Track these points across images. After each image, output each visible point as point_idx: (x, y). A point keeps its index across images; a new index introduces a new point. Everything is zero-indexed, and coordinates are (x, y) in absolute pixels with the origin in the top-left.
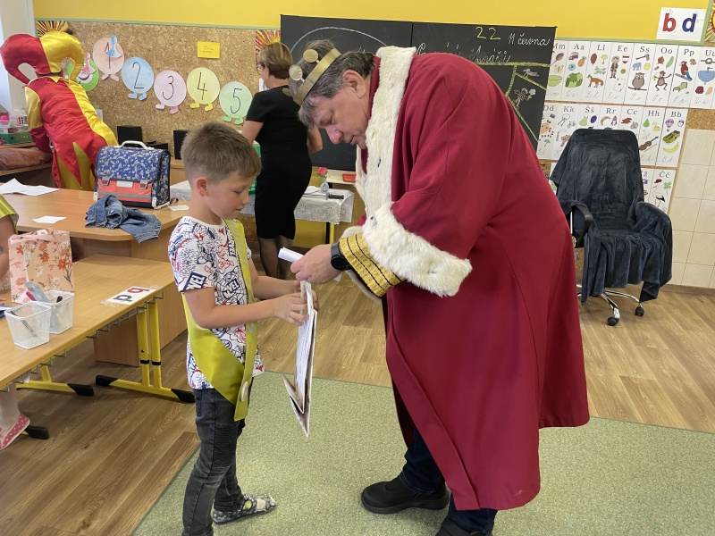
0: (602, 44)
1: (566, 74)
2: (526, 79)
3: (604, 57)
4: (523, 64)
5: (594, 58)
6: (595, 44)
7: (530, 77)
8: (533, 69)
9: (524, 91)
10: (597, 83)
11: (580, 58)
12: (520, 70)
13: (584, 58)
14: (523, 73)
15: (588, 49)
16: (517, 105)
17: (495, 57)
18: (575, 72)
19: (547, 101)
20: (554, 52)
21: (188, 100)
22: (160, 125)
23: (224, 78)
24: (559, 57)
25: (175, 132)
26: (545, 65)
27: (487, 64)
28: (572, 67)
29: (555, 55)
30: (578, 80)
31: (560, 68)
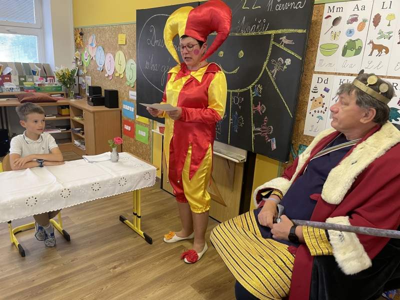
0: (387, 1)
1: (343, 41)
2: (282, 47)
3: (391, 16)
4: (280, 31)
5: (377, 20)
6: (379, 2)
7: (286, 45)
8: (289, 36)
9: (280, 61)
11: (360, 20)
13: (365, 21)
14: (279, 42)
15: (369, 9)
16: (274, 76)
17: (256, 26)
18: (353, 38)
19: (321, 73)
20: (330, 16)
21: (115, 71)
22: (107, 86)
23: (128, 57)
24: (336, 21)
25: (105, 90)
26: (300, 31)
27: (250, 34)
28: (350, 32)
29: (332, 20)
30: (357, 48)
31: (338, 34)
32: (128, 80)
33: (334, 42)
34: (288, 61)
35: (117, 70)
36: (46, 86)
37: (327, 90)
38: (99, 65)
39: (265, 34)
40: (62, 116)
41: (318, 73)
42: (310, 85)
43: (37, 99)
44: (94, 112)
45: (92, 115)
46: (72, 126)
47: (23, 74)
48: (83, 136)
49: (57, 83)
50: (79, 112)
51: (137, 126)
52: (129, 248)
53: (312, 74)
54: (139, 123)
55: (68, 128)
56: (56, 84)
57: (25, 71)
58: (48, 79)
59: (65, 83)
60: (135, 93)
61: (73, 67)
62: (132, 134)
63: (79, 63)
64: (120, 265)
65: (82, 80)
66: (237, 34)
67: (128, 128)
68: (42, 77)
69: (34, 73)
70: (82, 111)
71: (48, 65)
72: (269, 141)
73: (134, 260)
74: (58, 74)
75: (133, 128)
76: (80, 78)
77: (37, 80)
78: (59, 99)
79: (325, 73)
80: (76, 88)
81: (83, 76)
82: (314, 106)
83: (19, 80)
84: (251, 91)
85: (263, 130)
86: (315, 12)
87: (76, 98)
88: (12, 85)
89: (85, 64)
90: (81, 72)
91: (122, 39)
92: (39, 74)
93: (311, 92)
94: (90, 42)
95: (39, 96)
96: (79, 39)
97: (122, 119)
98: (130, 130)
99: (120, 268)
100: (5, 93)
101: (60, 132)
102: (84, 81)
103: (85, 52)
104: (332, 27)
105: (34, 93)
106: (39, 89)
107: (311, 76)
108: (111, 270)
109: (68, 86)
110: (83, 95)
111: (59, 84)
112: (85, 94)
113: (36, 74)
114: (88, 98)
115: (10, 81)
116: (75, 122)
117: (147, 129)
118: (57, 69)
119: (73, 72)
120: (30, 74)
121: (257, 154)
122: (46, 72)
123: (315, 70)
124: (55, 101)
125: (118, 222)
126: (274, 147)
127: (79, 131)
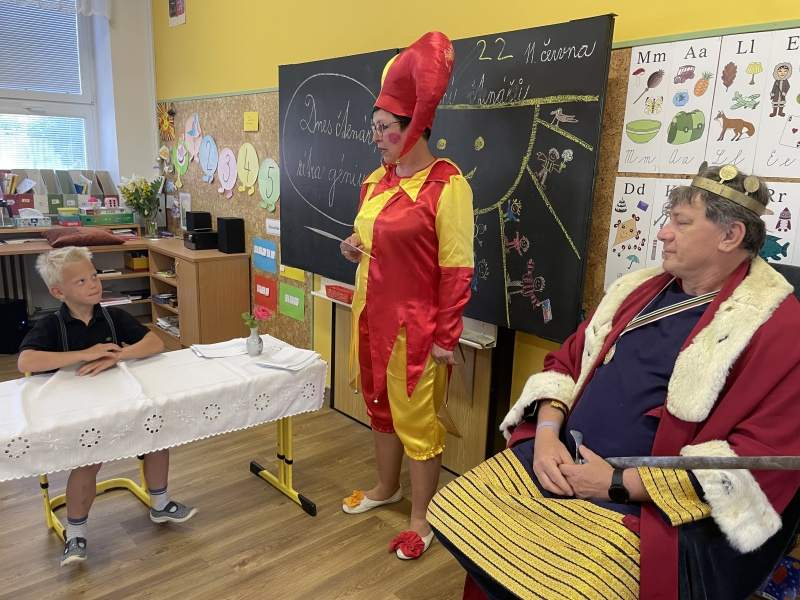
0: (747, 38)
1: (667, 115)
2: (555, 128)
3: (756, 67)
4: (550, 100)
5: (729, 74)
6: (731, 41)
7: (562, 125)
8: (567, 108)
9: (553, 155)
10: (738, 131)
11: (698, 76)
12: (546, 111)
13: (707, 77)
14: (551, 119)
15: (714, 55)
16: (542, 183)
17: (506, 92)
18: (687, 108)
19: (631, 175)
20: (642, 70)
21: (238, 182)
22: (221, 210)
23: (262, 154)
24: (654, 79)
25: (218, 219)
26: (588, 98)
27: (494, 106)
28: (681, 98)
29: (645, 77)
30: (695, 127)
31: (657, 102)
32: (264, 197)
33: (653, 117)
34: (568, 155)
35: (242, 179)
36: (102, 213)
37: (643, 206)
38: (206, 171)
39: (523, 103)
40: (133, 271)
41: (626, 174)
42: (611, 198)
43: (85, 239)
44: (197, 262)
45: (193, 267)
46: (153, 289)
47: (56, 191)
48: (176, 310)
49: (123, 207)
50: (168, 262)
51: (282, 286)
52: (270, 524)
53: (614, 177)
54: (286, 280)
55: (146, 293)
56: (122, 210)
57: (62, 185)
58: (107, 199)
59: (139, 208)
60: (277, 223)
61: (154, 176)
62: (272, 301)
63: (166, 168)
64: (253, 558)
65: (172, 201)
66: (470, 107)
67: (263, 291)
68: (94, 197)
69: (79, 189)
70: (172, 260)
71: (107, 173)
72: (538, 305)
73: (282, 547)
74: (125, 191)
75: (274, 291)
76: (168, 196)
77: (85, 203)
78: (128, 239)
79: (638, 175)
80: (161, 216)
81: (175, 193)
82: (621, 237)
83: (50, 203)
84: (501, 212)
85: (526, 284)
86: (614, 63)
87: (160, 236)
88: (35, 213)
89: (178, 170)
90: (171, 186)
91: (250, 120)
92: (89, 191)
93: (613, 210)
94: (188, 128)
95: (89, 234)
96: (166, 123)
97: (253, 275)
98: (267, 294)
99: (255, 564)
100: (22, 229)
101: (130, 302)
102: (176, 203)
103: (179, 147)
104: (647, 90)
105: (79, 228)
106: (88, 220)
107: (613, 182)
108: (237, 568)
109: (146, 213)
110: (173, 229)
111: (128, 210)
112: (178, 227)
113: (84, 192)
114: (186, 236)
115: (31, 205)
116: (159, 282)
117: (302, 291)
118: (124, 180)
119: (155, 185)
120: (71, 192)
121: (517, 332)
122: (101, 187)
123: (620, 170)
124: (119, 243)
125: (248, 474)
126: (548, 316)
127: (167, 301)
